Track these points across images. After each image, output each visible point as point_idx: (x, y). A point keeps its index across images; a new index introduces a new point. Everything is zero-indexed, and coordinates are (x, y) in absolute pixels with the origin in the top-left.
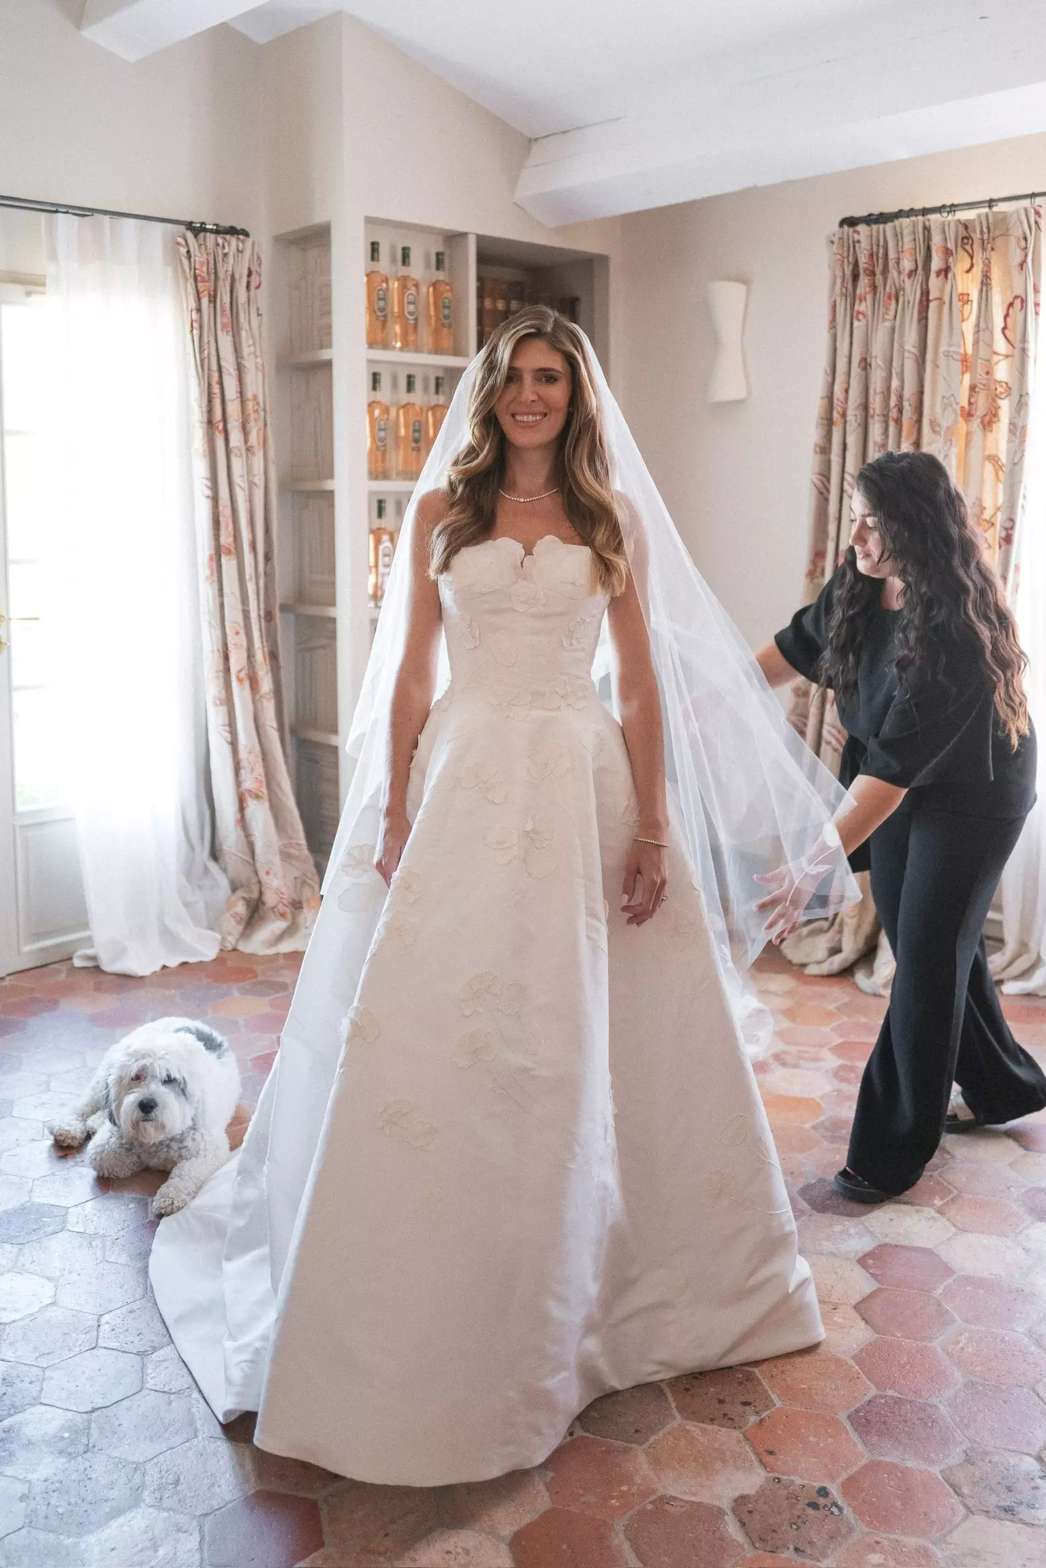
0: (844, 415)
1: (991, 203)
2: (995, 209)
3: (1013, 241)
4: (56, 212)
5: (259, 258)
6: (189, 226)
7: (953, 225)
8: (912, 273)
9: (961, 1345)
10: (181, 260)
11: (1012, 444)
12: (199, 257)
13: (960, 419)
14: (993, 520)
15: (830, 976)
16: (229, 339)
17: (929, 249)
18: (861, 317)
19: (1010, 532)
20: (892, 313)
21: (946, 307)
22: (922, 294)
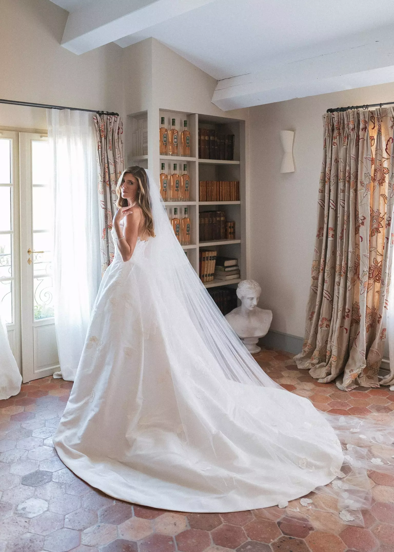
0: (329, 179)
1: (381, 105)
2: (382, 107)
3: (389, 118)
4: (51, 108)
5: (122, 123)
6: (98, 112)
7: (367, 113)
8: (353, 129)
9: (379, 530)
10: (95, 125)
11: (390, 190)
12: (101, 124)
13: (371, 181)
14: (383, 217)
15: (327, 383)
16: (111, 152)
17: (359, 121)
18: (335, 144)
19: (389, 222)
20: (346, 143)
21: (365, 141)
22: (357, 136)
